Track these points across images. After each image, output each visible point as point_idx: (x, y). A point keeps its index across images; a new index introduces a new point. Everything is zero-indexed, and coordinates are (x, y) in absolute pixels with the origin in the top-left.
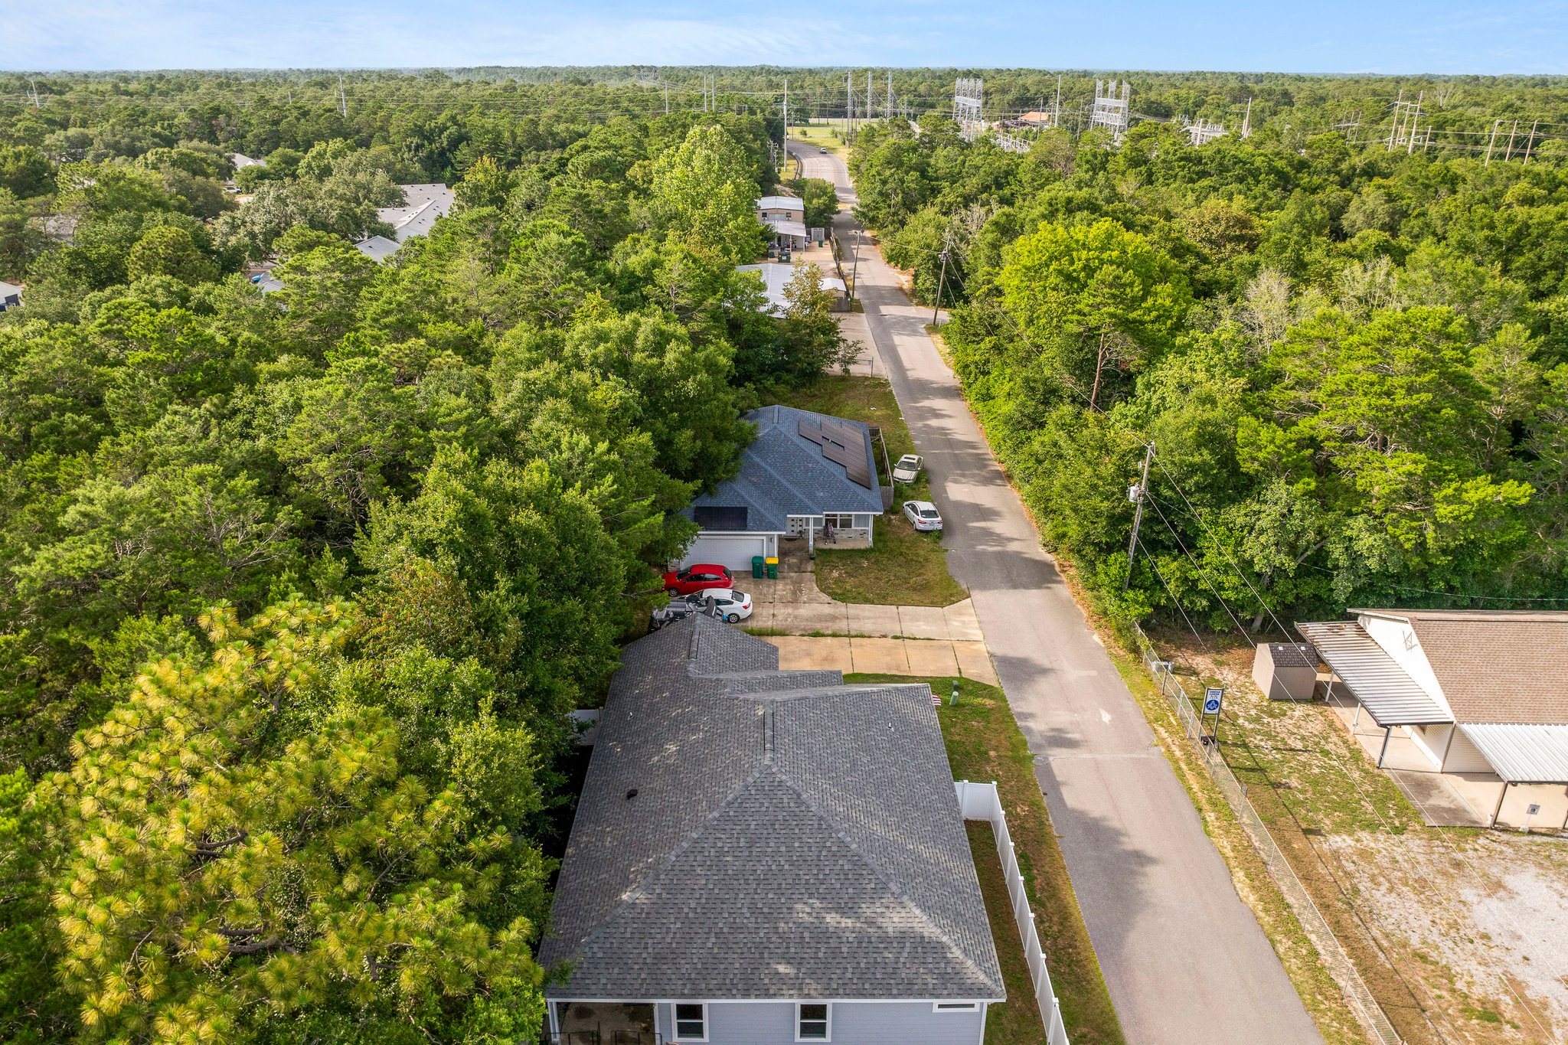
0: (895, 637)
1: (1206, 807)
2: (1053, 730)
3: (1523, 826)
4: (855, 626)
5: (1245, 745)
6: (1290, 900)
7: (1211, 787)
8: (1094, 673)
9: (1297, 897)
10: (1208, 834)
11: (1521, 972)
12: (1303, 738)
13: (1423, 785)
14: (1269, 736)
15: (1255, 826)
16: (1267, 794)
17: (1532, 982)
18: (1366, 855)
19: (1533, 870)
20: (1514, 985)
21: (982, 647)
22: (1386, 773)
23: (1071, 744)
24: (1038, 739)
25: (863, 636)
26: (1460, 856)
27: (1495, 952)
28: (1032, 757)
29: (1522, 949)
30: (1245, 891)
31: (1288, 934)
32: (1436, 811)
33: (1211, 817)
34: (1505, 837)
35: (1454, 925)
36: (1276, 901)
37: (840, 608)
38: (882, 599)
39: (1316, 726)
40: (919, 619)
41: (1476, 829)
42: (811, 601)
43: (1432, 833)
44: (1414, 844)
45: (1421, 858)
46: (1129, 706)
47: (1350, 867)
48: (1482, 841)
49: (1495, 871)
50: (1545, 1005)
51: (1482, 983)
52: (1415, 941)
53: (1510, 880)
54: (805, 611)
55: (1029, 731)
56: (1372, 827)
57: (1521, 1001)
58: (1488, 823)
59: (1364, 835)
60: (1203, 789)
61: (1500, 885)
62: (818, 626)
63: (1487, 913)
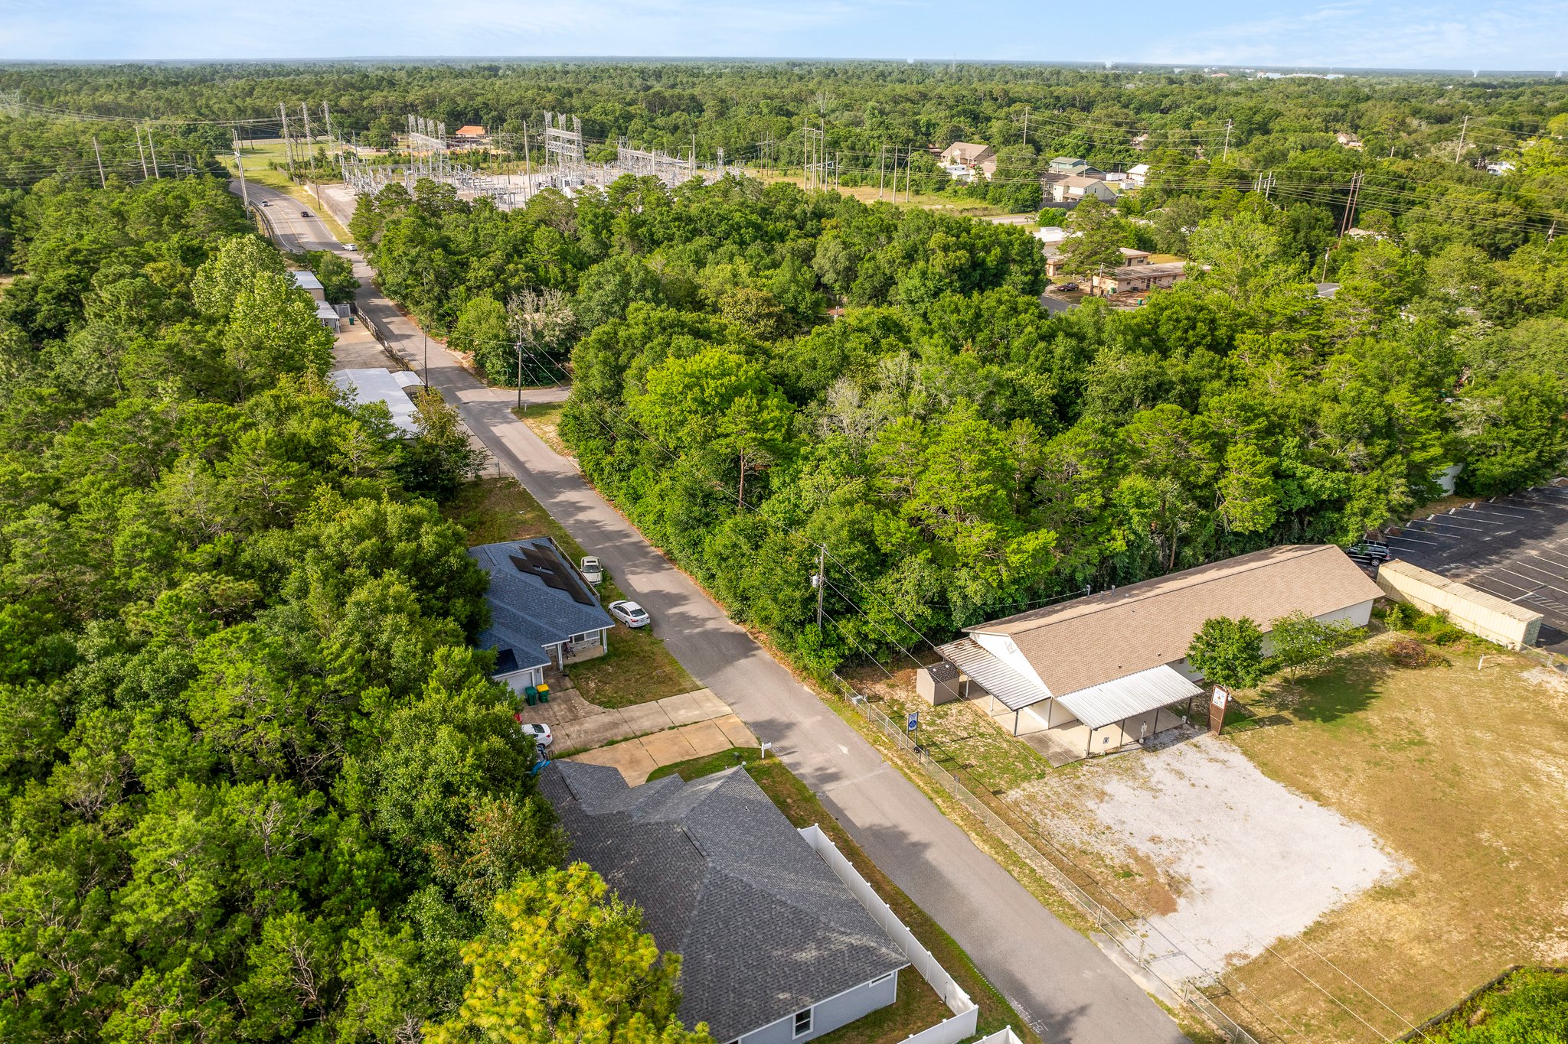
0: (670, 728)
1: (933, 796)
2: (817, 770)
3: (1102, 752)
4: (636, 727)
5: (934, 744)
6: (1006, 842)
7: (929, 780)
8: (819, 718)
9: (1009, 837)
10: (943, 814)
11: (1133, 842)
12: (965, 729)
13: (1042, 741)
14: (947, 733)
15: (966, 800)
16: (962, 774)
17: (1139, 846)
18: (1031, 798)
19: (1116, 778)
20: (1131, 852)
21: (735, 720)
22: (1021, 739)
23: (834, 777)
24: (813, 781)
25: (647, 734)
26: (1077, 782)
27: (1117, 836)
28: (815, 795)
29: (1128, 828)
30: (981, 845)
31: (1015, 863)
32: (1057, 755)
33: (939, 801)
34: (1095, 761)
35: (1092, 827)
36: (999, 845)
37: (614, 715)
38: (641, 698)
39: (968, 718)
40: (680, 708)
41: (1080, 761)
42: (588, 714)
43: (1059, 771)
44: (1053, 781)
45: (1060, 790)
46: (853, 736)
47: (1026, 809)
48: (1085, 768)
49: (1098, 785)
50: (1149, 857)
51: (1117, 857)
52: (1078, 844)
53: (1107, 789)
54: (590, 724)
55: (802, 775)
56: (1027, 778)
57: (1138, 859)
58: (1084, 755)
59: (1025, 785)
60: (926, 784)
61: (1104, 793)
62: (608, 735)
63: (1104, 813)
